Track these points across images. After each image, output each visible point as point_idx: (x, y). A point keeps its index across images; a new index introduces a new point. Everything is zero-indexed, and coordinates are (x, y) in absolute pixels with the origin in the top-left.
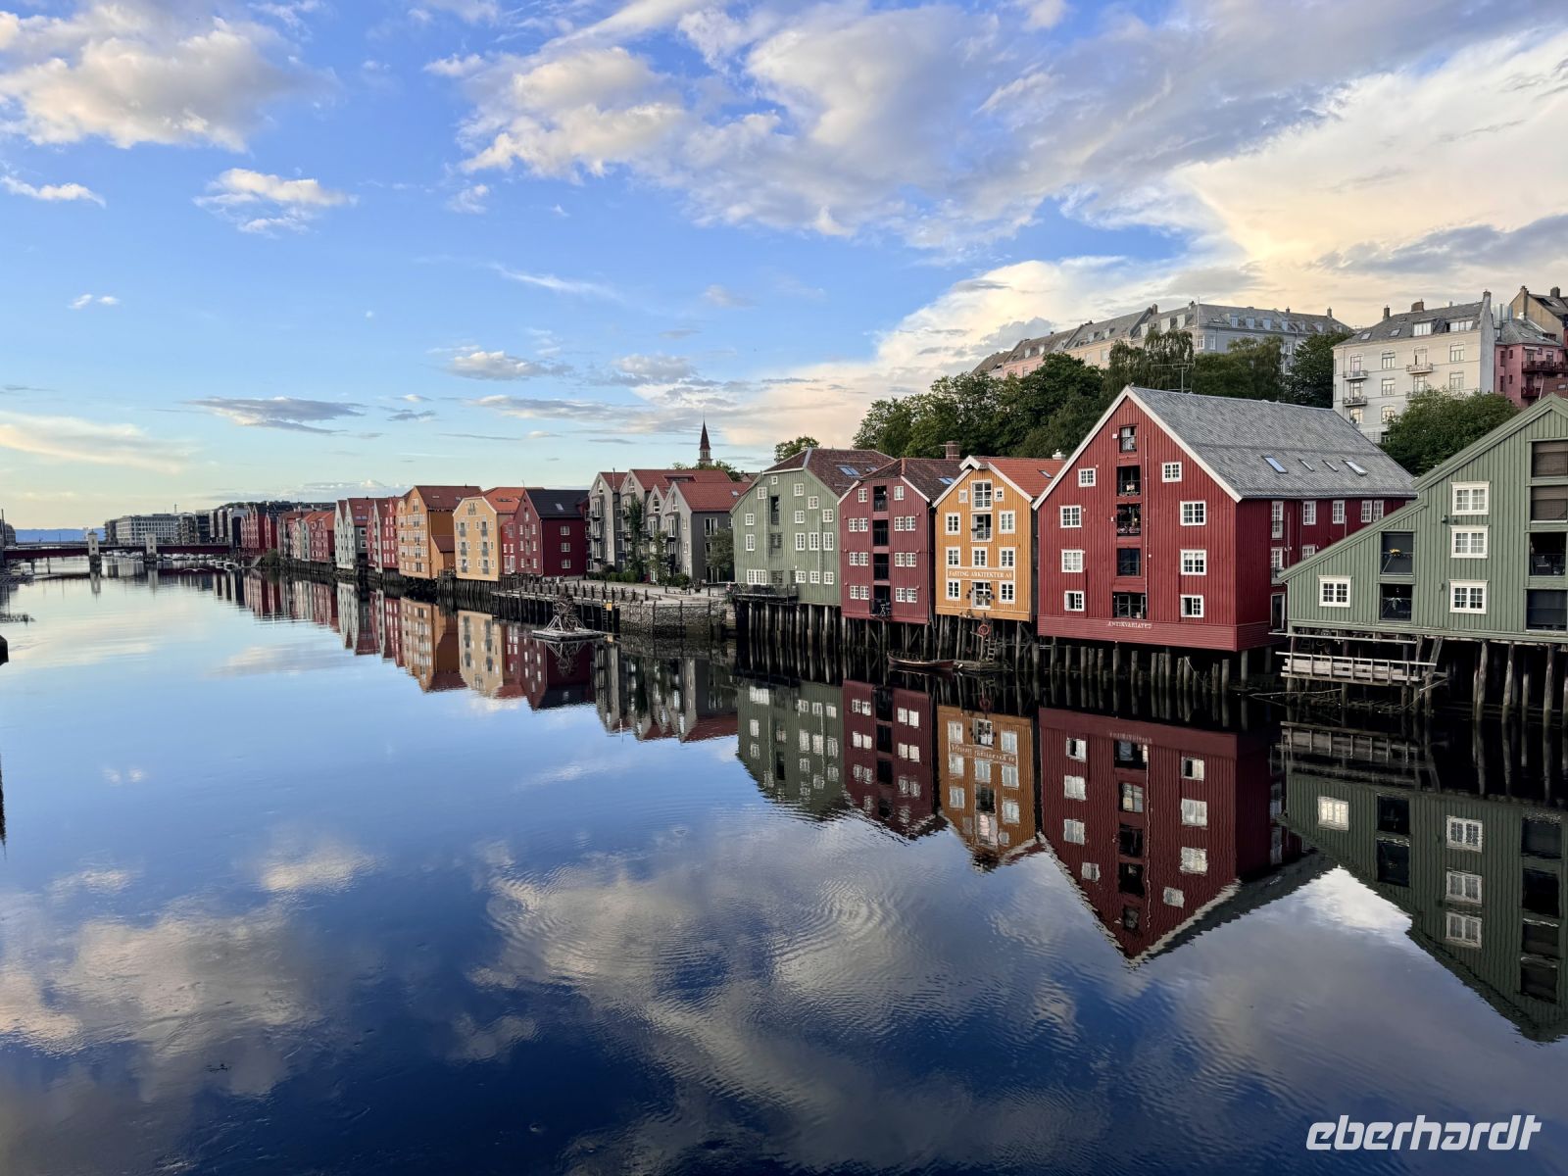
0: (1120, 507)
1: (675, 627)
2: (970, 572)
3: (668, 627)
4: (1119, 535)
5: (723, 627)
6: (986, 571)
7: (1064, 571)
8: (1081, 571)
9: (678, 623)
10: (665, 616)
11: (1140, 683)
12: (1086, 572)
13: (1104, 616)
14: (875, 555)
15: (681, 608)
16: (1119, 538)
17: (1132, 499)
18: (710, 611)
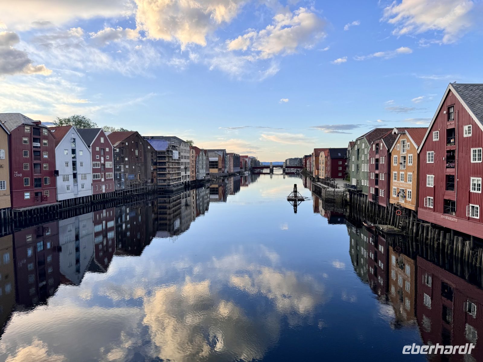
0: (448, 152)
1: (332, 199)
2: (399, 184)
3: (330, 199)
4: (447, 167)
5: (346, 201)
6: (403, 184)
7: (427, 186)
8: (433, 187)
9: (333, 198)
10: (329, 195)
11: (449, 252)
12: (434, 186)
13: (440, 212)
14: (376, 174)
15: (334, 192)
16: (447, 169)
17: (452, 148)
18: (344, 194)
